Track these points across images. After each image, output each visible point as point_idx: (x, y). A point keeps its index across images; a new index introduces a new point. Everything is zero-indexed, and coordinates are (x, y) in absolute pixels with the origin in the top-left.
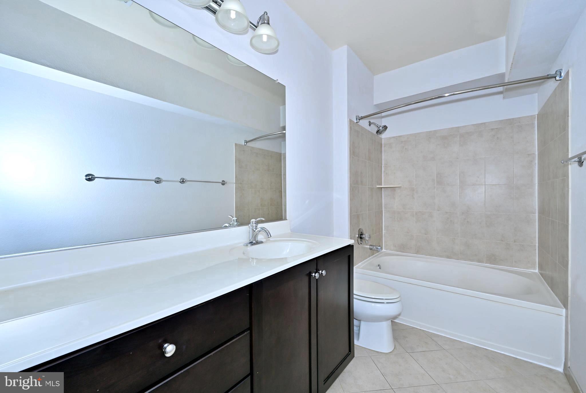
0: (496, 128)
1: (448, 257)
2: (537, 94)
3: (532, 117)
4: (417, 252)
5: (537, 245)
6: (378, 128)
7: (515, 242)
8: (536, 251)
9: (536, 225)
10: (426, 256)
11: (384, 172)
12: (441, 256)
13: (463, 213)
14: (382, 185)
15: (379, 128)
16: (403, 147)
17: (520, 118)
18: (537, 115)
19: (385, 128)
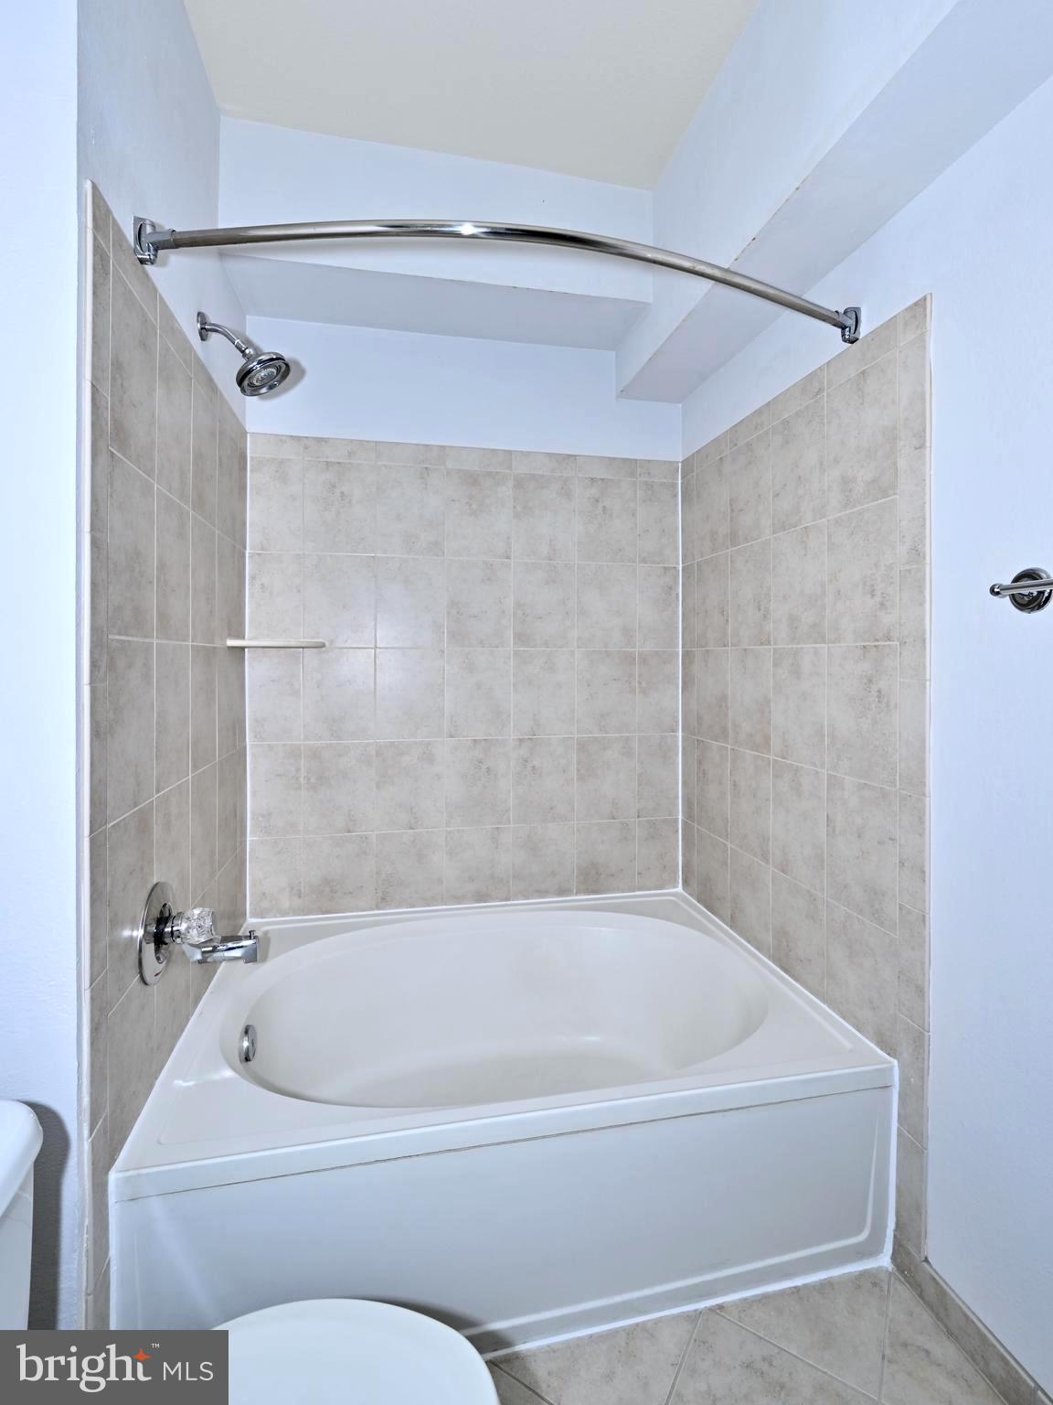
0: (602, 480)
1: (481, 897)
2: (680, 405)
3: (671, 465)
4: (383, 901)
5: (680, 817)
6: (244, 361)
7: (639, 817)
8: (678, 835)
9: (678, 764)
10: (413, 907)
11: (253, 578)
12: (458, 899)
13: (521, 740)
14: (243, 638)
15: (249, 358)
16: (334, 486)
17: (649, 461)
18: (682, 462)
19: (278, 370)
